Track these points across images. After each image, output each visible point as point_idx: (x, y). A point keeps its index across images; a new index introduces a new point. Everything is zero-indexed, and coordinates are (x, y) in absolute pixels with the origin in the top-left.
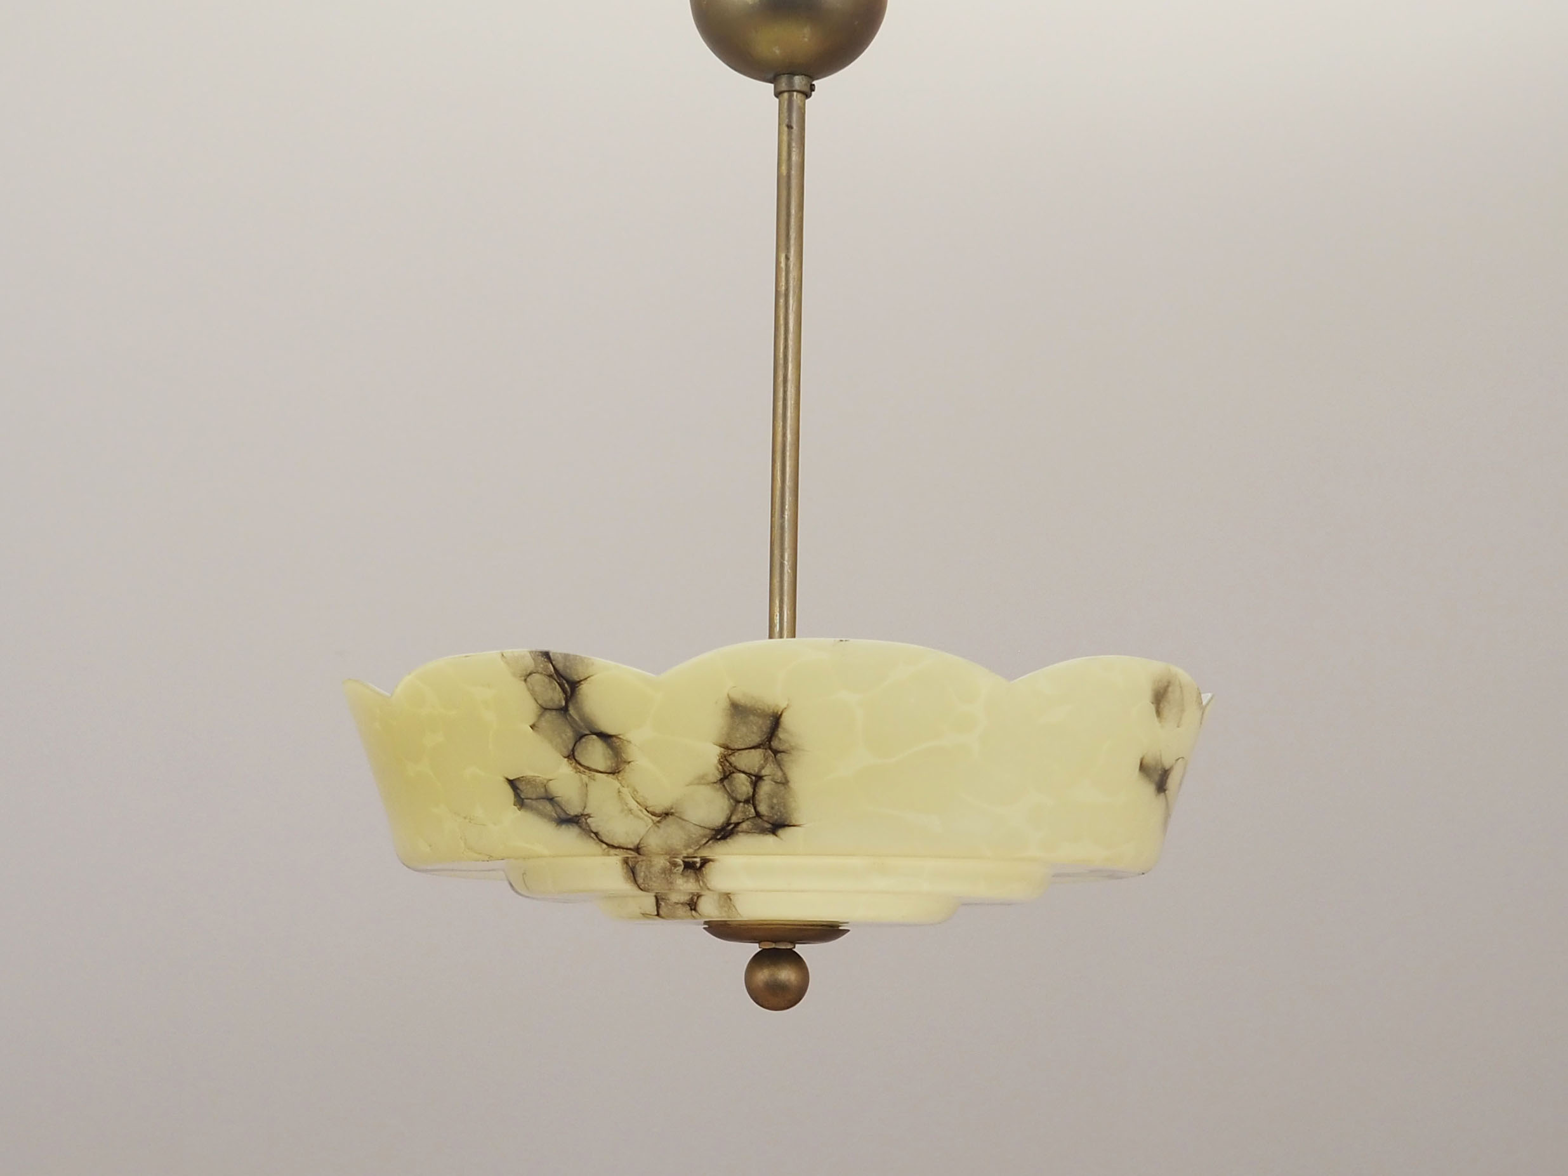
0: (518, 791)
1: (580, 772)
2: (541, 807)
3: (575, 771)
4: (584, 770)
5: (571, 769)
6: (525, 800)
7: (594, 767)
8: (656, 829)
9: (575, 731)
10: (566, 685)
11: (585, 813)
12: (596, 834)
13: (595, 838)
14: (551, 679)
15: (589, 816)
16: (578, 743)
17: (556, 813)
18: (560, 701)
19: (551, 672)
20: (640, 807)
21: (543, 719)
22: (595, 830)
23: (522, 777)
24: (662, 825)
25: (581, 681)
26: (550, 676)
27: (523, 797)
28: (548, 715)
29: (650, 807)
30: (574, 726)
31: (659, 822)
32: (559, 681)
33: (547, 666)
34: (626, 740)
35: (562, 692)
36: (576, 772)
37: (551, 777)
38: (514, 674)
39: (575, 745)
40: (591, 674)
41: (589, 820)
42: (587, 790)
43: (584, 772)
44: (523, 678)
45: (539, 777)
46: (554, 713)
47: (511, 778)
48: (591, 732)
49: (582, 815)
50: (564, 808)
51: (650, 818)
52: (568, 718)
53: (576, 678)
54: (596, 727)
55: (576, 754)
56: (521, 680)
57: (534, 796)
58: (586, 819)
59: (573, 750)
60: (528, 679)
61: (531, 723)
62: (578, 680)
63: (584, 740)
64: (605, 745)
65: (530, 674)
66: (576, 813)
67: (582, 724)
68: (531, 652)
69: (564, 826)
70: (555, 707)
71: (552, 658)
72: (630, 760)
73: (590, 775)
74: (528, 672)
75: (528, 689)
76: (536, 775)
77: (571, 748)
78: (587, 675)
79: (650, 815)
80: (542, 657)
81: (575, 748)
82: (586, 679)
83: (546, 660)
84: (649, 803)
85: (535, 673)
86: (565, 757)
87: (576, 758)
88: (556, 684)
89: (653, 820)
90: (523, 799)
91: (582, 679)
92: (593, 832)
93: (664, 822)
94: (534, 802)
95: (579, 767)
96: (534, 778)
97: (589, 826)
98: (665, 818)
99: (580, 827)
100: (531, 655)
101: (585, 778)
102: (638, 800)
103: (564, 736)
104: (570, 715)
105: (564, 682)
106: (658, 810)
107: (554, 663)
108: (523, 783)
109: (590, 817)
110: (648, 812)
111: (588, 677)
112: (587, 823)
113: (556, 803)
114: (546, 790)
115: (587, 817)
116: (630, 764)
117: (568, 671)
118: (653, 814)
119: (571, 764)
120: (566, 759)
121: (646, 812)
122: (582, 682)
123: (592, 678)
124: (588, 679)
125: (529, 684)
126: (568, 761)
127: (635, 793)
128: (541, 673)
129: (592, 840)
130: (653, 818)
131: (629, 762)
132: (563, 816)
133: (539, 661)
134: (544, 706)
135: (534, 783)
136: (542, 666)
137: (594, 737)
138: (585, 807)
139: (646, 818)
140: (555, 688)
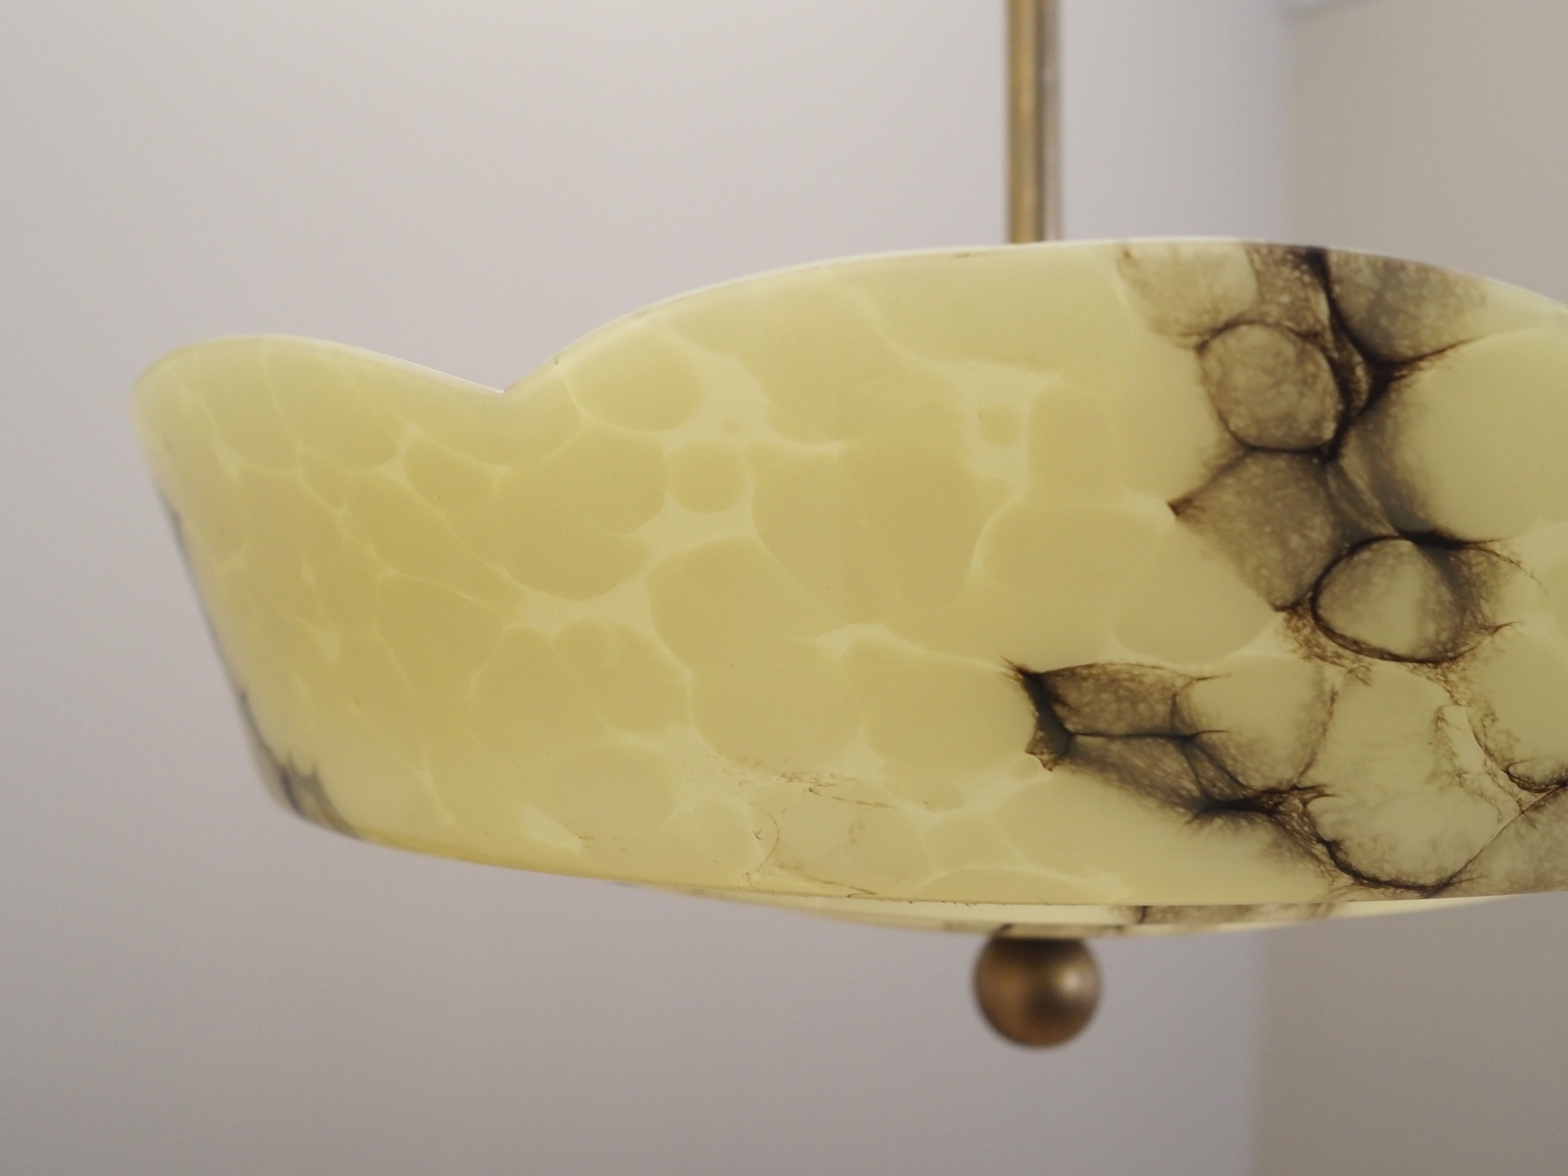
0: (1060, 711)
1: (1323, 658)
2: (1140, 762)
3: (1303, 651)
4: (1341, 650)
5: (1295, 645)
6: (1080, 739)
7: (1374, 639)
8: (1524, 828)
9: (1341, 524)
10: (1360, 372)
11: (1306, 782)
12: (1333, 847)
13: (1325, 858)
14: (1309, 347)
15: (1318, 791)
16: (1342, 564)
17: (1197, 782)
18: (1317, 423)
19: (1318, 320)
20: (1491, 764)
21: (1230, 481)
22: (1328, 833)
23: (1090, 666)
24: (1542, 818)
25: (1422, 357)
26: (1310, 336)
27: (1070, 727)
28: (1254, 469)
29: (1522, 761)
30: (1345, 506)
31: (1536, 807)
32: (1335, 355)
33: (1307, 300)
34: (1504, 559)
35: (1336, 396)
36: (1307, 658)
37: (1206, 669)
38: (1160, 327)
39: (1328, 570)
40: (1462, 336)
41: (1316, 806)
42: (1331, 714)
43: (1339, 656)
44: (1195, 340)
45: (1154, 667)
46: (1281, 463)
47: (1039, 665)
48: (1397, 529)
49: (1294, 788)
50: (1230, 764)
51: (1512, 794)
52: (1332, 483)
53: (1404, 347)
54: (1421, 514)
55: (1325, 600)
56: (1185, 347)
57: (1121, 727)
58: (1305, 803)
59: (1317, 588)
60: (1217, 345)
61: (1177, 493)
62: (1410, 353)
63: (1366, 555)
64: (1433, 573)
65: (1230, 326)
66: (1272, 783)
67: (1373, 502)
68: (1252, 250)
69: (1218, 822)
70: (1292, 441)
71: (1334, 271)
72: (1501, 621)
73: (1355, 666)
74: (1224, 317)
75: (1205, 378)
76: (1148, 660)
77: (1309, 576)
78: (1447, 339)
79: (1516, 789)
80: (1297, 267)
81: (1325, 582)
82: (1440, 352)
83: (1307, 278)
84: (1520, 752)
85: (1251, 322)
86: (1278, 609)
87: (1321, 612)
88: (1324, 364)
89: (1519, 802)
90: (1070, 736)
91: (1427, 350)
92: (1321, 840)
93: (1551, 808)
94: (1116, 747)
95: (1323, 640)
96: (1137, 671)
97: (1313, 824)
98: (1555, 794)
99: (1280, 825)
100: (1252, 262)
101: (1334, 675)
102: (1491, 745)
103: (1295, 541)
104: (1341, 474)
105: (1358, 358)
106: (1541, 771)
107: (1337, 289)
108: (1089, 684)
109: (1321, 794)
110: (1511, 777)
111: (1452, 346)
112: (1306, 814)
113: (1204, 751)
114: (1175, 710)
115: (1308, 796)
116: (1497, 637)
117: (1384, 321)
118: (1525, 783)
119: (1297, 630)
120: (1282, 615)
121: (1503, 778)
122: (1423, 364)
123: (1463, 349)
124: (1450, 353)
125: (1212, 362)
126: (1288, 621)
127: (1488, 722)
128: (1277, 326)
129: (1311, 866)
130: (1524, 795)
131: (1497, 628)
132: (1222, 789)
133: (1280, 283)
134: (1251, 441)
135: (1132, 686)
136: (1286, 299)
137: (1406, 546)
138: (1309, 765)
139: (1502, 797)
140: (1315, 376)
